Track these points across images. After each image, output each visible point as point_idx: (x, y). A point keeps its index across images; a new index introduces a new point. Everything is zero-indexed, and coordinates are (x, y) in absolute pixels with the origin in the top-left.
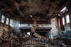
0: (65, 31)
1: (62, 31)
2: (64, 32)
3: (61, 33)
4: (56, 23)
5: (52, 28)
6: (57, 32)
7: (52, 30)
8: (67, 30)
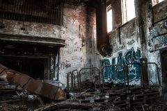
0: (115, 55)
1: (102, 58)
2: (110, 59)
3: (98, 65)
4: (83, 26)
5: (67, 42)
6: (85, 58)
7: (65, 49)
8: (124, 51)
